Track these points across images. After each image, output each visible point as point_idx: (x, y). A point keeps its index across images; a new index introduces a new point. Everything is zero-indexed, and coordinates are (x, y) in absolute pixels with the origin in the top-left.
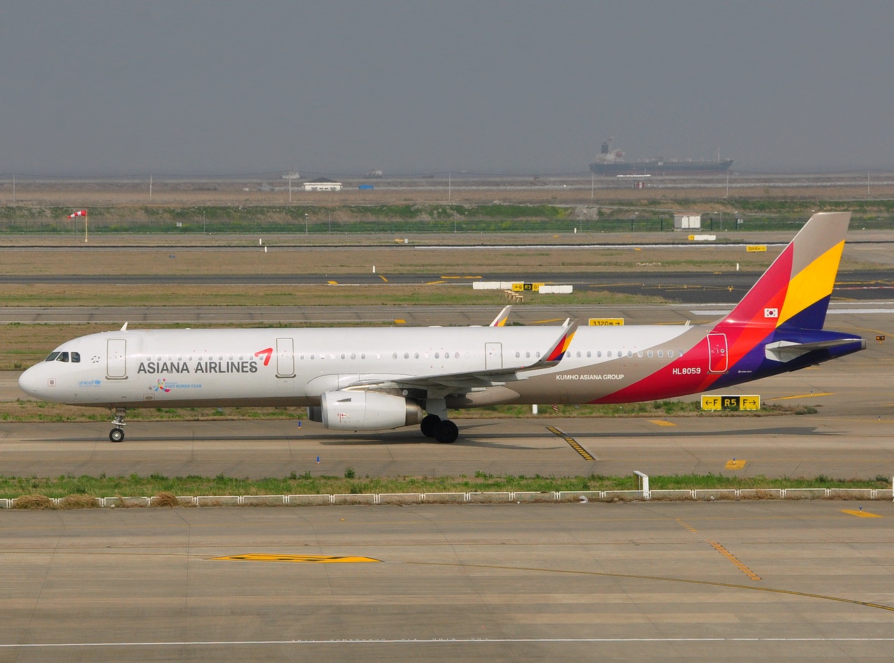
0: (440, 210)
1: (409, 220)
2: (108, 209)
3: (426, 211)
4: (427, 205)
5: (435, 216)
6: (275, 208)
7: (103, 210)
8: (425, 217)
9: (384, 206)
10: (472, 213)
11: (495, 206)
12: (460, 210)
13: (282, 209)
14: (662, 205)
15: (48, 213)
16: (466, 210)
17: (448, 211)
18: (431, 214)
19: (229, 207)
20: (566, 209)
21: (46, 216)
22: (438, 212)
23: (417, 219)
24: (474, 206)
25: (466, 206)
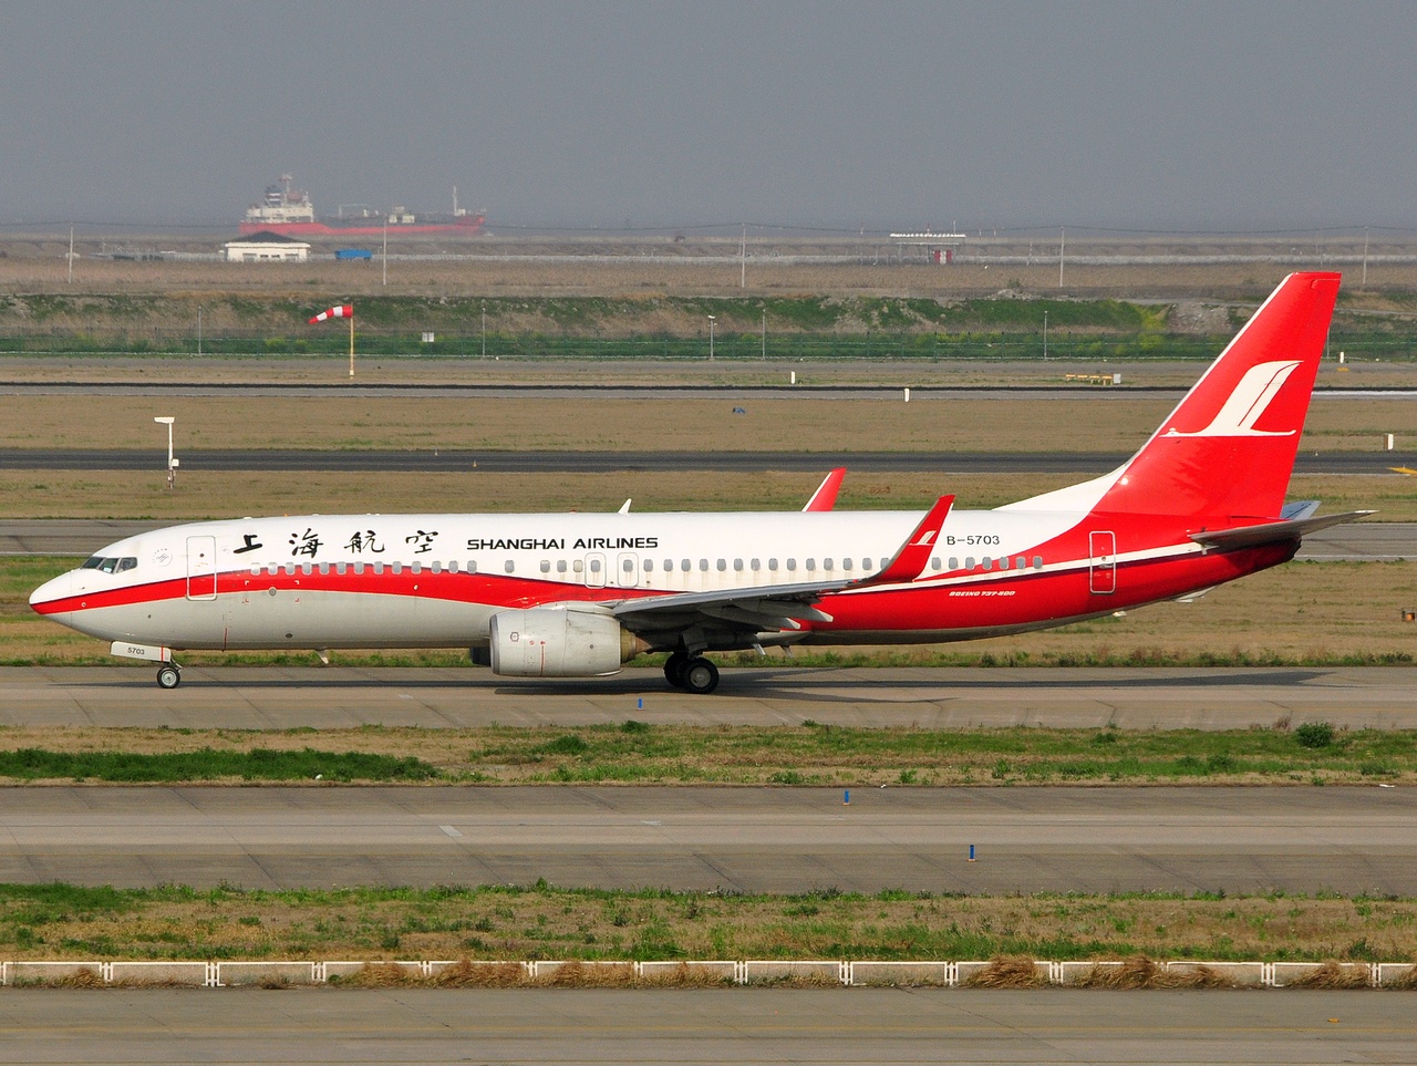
0: (886, 310)
1: (819, 331)
2: (153, 300)
3: (853, 309)
4: (854, 297)
5: (876, 322)
6: (515, 300)
7: (140, 303)
8: (852, 326)
9: (758, 300)
10: (952, 316)
11: (1003, 301)
12: (928, 308)
13: (535, 302)
14: (1354, 301)
15: (21, 307)
16: (942, 310)
17: (905, 311)
18: (866, 318)
19: (419, 299)
20: (1154, 309)
21: (19, 316)
22: (882, 314)
23: (837, 329)
24: (958, 300)
25: (942, 301)
